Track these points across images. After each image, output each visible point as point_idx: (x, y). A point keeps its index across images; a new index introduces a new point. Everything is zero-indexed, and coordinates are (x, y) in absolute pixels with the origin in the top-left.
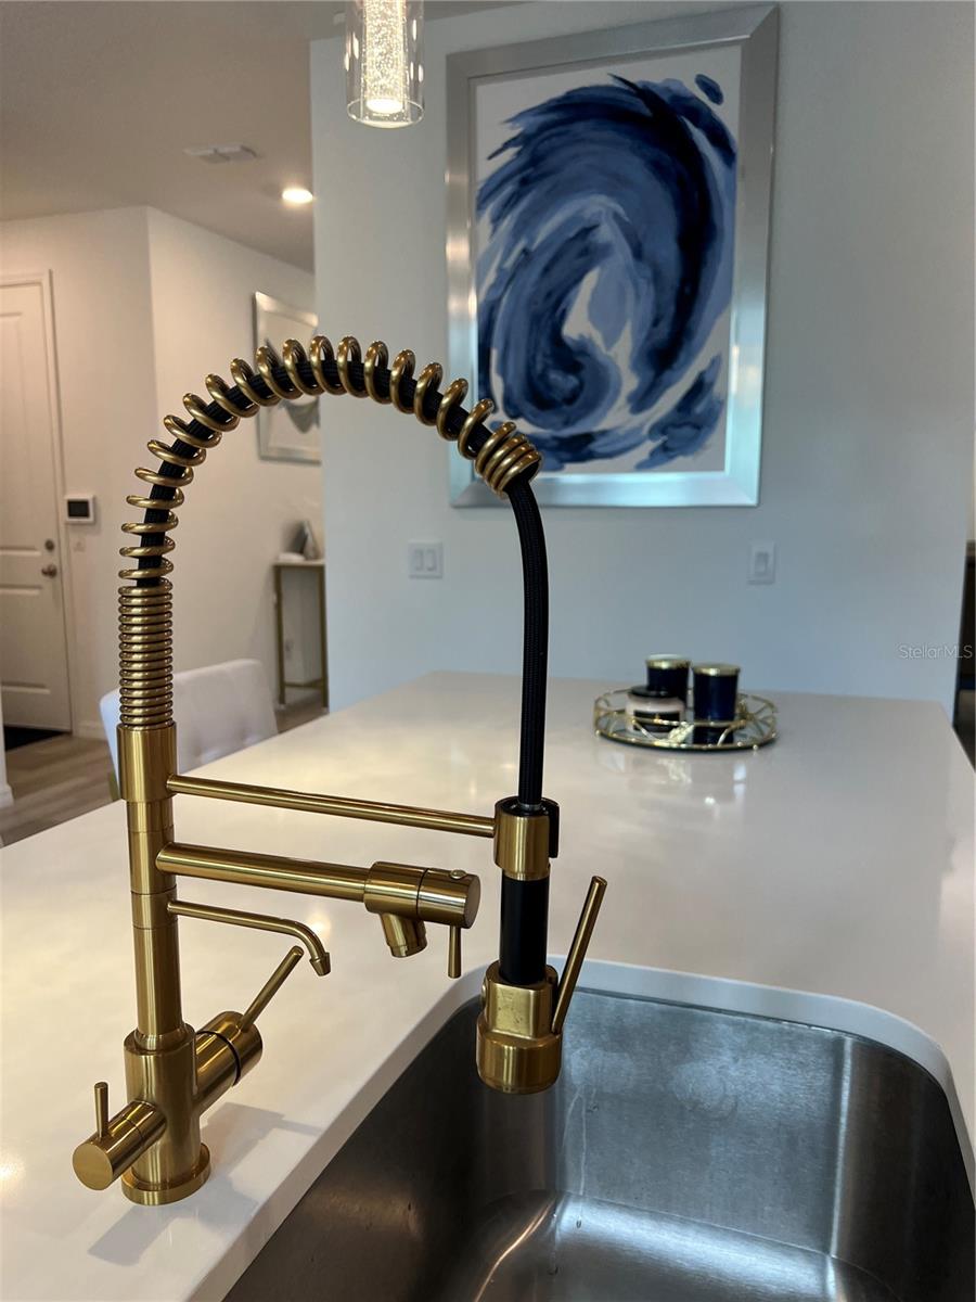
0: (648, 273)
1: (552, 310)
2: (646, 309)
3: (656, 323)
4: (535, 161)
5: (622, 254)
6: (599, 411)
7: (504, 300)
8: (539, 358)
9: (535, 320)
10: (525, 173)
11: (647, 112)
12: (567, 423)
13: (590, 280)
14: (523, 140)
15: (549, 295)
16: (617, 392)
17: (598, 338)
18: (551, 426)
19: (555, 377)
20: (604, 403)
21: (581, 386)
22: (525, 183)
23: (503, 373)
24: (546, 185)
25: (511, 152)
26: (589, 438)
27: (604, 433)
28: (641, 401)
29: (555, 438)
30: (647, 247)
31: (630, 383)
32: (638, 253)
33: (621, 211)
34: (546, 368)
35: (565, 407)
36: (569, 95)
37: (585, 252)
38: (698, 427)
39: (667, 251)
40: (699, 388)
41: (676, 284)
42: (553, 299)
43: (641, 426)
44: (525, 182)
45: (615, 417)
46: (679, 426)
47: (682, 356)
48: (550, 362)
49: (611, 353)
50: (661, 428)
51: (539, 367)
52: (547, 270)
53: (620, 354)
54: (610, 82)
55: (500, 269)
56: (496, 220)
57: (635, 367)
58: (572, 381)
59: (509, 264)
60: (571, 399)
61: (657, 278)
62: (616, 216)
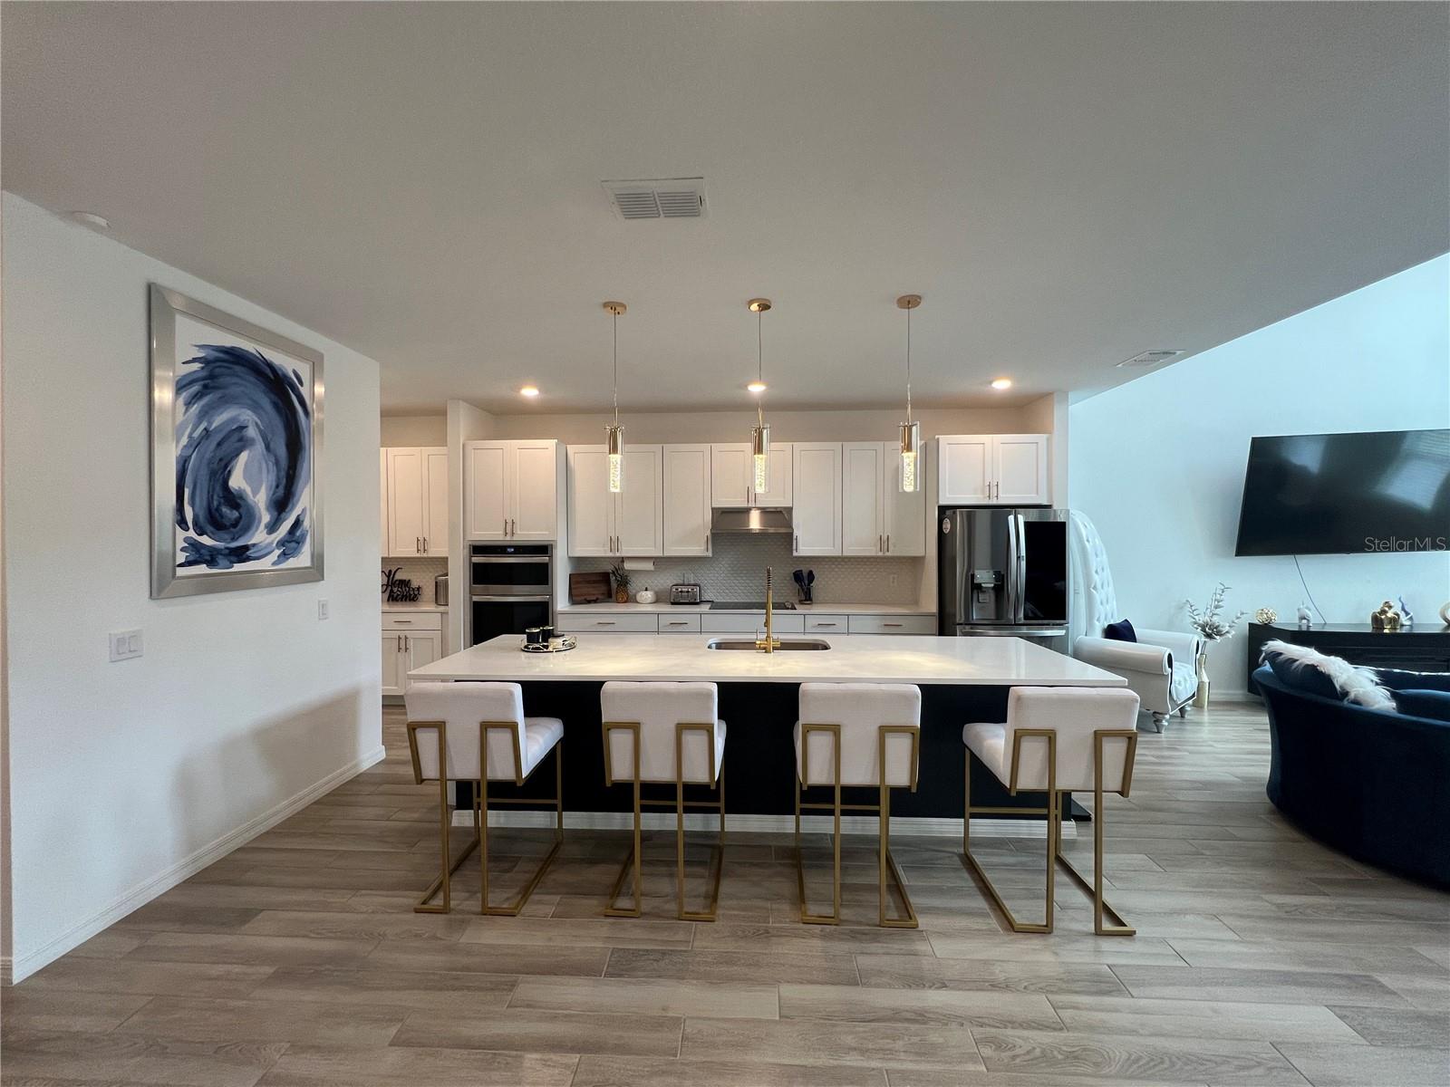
0: (273, 460)
1: (221, 471)
2: (273, 477)
3: (277, 487)
4: (212, 377)
5: (260, 446)
6: (251, 532)
7: (193, 456)
8: (215, 497)
9: (213, 474)
10: (206, 382)
11: (272, 377)
12: (233, 539)
13: (244, 456)
14: (205, 361)
15: (221, 460)
16: (260, 522)
17: (248, 490)
18: (224, 541)
19: (225, 510)
20: (254, 529)
21: (241, 517)
22: (206, 389)
23: (193, 504)
24: (218, 394)
25: (196, 366)
26: (246, 548)
27: (254, 545)
28: (272, 528)
29: (227, 548)
30: (272, 446)
31: (266, 518)
32: (268, 447)
33: (259, 422)
34: (219, 505)
35: (232, 529)
36: (233, 348)
37: (241, 440)
38: (299, 543)
39: (282, 451)
40: (297, 523)
41: (286, 468)
42: (223, 464)
43: (272, 543)
44: (205, 387)
45: (259, 537)
46: (290, 542)
47: (290, 506)
48: (222, 501)
49: (256, 500)
50: (281, 543)
51: (215, 503)
52: (219, 444)
53: (260, 500)
54: (254, 352)
55: (190, 437)
56: (188, 404)
57: (268, 509)
58: (236, 514)
59: (196, 435)
60: (235, 525)
61: (277, 463)
62: (256, 424)
